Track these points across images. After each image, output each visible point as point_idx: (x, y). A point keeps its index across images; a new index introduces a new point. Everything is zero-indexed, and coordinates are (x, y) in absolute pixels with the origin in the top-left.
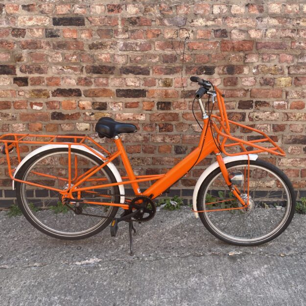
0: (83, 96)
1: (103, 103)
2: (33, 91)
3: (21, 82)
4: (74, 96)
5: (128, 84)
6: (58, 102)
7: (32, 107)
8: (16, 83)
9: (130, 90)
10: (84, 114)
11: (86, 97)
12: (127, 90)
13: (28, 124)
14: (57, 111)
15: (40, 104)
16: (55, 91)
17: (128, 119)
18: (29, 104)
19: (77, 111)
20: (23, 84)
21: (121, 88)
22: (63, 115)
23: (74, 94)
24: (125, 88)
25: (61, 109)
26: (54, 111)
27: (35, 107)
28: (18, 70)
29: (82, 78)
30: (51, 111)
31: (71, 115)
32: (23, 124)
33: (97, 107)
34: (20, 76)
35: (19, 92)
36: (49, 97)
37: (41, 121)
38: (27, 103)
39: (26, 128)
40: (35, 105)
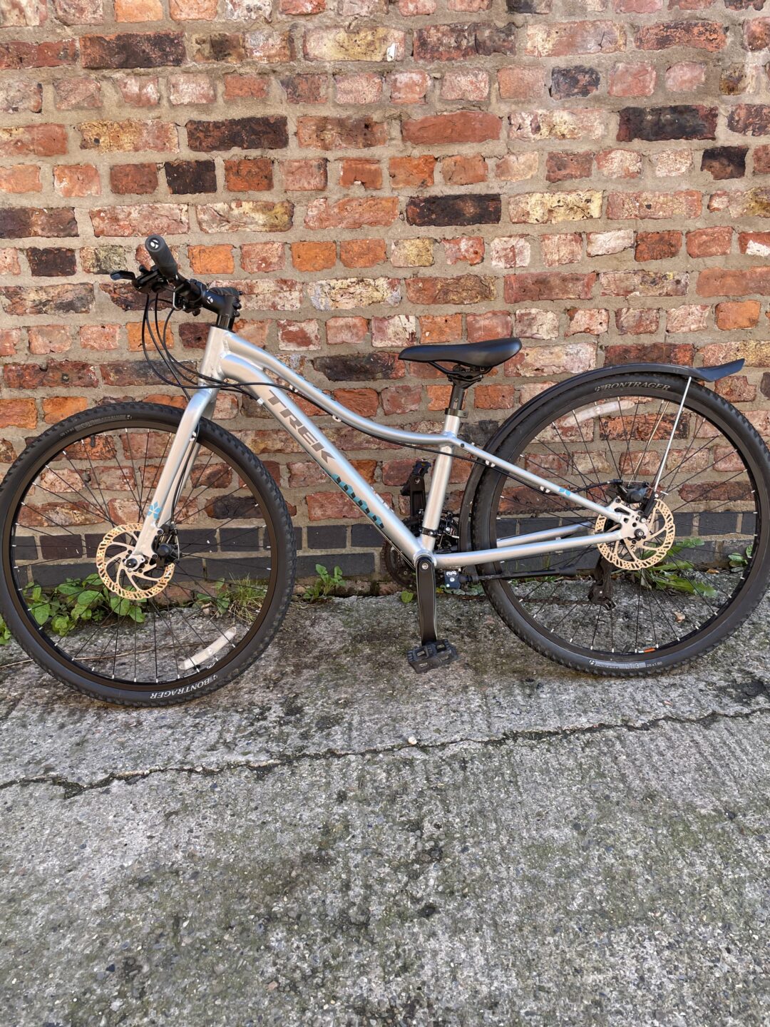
2: (756, 194)
3: (726, 162)
7: (743, 247)
8: (710, 168)
13: (718, 306)
18: (735, 237)
20: (729, 169)
27: (754, 248)
28: (722, 122)
32: (704, 307)
34: (727, 144)
35: (712, 197)
37: (758, 296)
38: (731, 234)
39: (708, 318)
40: (755, 241)
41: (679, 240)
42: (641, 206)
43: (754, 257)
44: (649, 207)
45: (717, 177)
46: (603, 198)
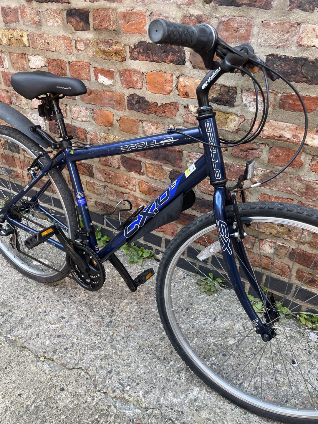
0: (188, 64)
1: (229, 88)
2: (97, 43)
3: (78, 20)
4: (171, 61)
5: (305, 42)
6: (139, 72)
7: (97, 77)
8: (71, 22)
9: (305, 59)
10: (186, 107)
11: (194, 67)
12: (297, 60)
13: (93, 110)
14: (139, 93)
15: (109, 74)
16: (136, 47)
17: (280, 137)
18: (92, 70)
19: (173, 98)
20: (81, 25)
21: (281, 53)
22: (148, 102)
23: (170, 57)
24: (293, 52)
25: (144, 89)
26: (132, 91)
27: (102, 79)
29: (191, 16)
30: (128, 92)
31: (162, 105)
32: (86, 109)
33: (215, 96)
34: (77, 7)
35: (76, 42)
36: (124, 59)
37: (111, 110)
38: (89, 67)
39: (89, 116)
40: (102, 74)
41: (65, 66)
42: (45, 42)
43: (102, 84)
44: (48, 43)
45: (76, 29)
46: (28, 35)
